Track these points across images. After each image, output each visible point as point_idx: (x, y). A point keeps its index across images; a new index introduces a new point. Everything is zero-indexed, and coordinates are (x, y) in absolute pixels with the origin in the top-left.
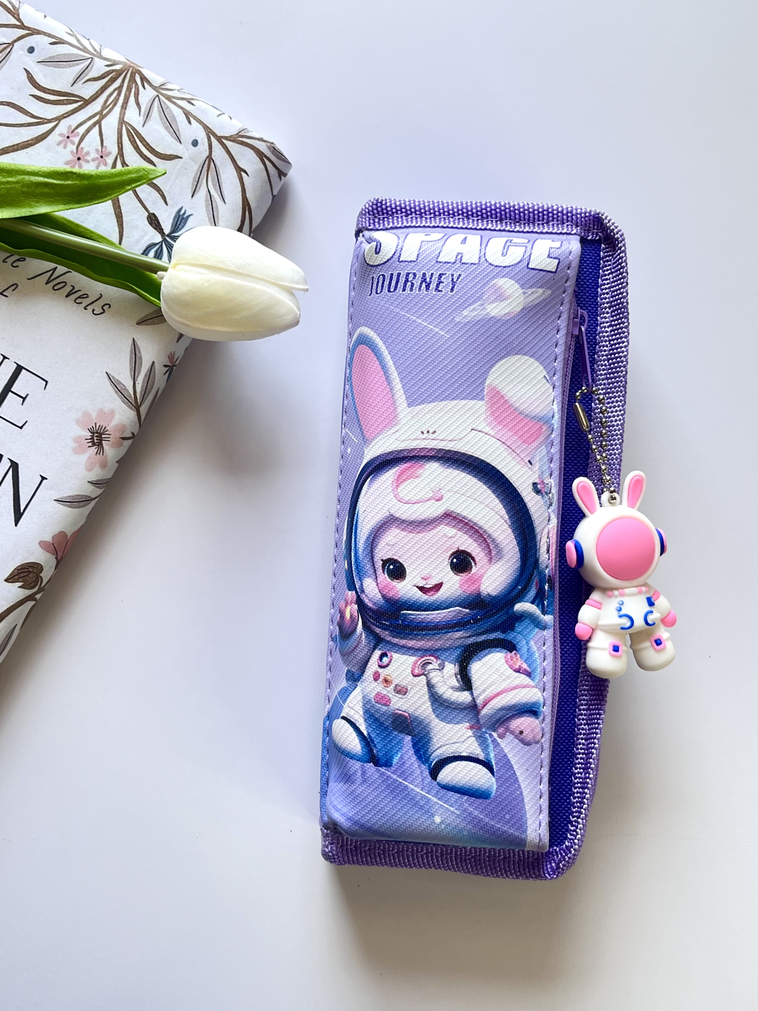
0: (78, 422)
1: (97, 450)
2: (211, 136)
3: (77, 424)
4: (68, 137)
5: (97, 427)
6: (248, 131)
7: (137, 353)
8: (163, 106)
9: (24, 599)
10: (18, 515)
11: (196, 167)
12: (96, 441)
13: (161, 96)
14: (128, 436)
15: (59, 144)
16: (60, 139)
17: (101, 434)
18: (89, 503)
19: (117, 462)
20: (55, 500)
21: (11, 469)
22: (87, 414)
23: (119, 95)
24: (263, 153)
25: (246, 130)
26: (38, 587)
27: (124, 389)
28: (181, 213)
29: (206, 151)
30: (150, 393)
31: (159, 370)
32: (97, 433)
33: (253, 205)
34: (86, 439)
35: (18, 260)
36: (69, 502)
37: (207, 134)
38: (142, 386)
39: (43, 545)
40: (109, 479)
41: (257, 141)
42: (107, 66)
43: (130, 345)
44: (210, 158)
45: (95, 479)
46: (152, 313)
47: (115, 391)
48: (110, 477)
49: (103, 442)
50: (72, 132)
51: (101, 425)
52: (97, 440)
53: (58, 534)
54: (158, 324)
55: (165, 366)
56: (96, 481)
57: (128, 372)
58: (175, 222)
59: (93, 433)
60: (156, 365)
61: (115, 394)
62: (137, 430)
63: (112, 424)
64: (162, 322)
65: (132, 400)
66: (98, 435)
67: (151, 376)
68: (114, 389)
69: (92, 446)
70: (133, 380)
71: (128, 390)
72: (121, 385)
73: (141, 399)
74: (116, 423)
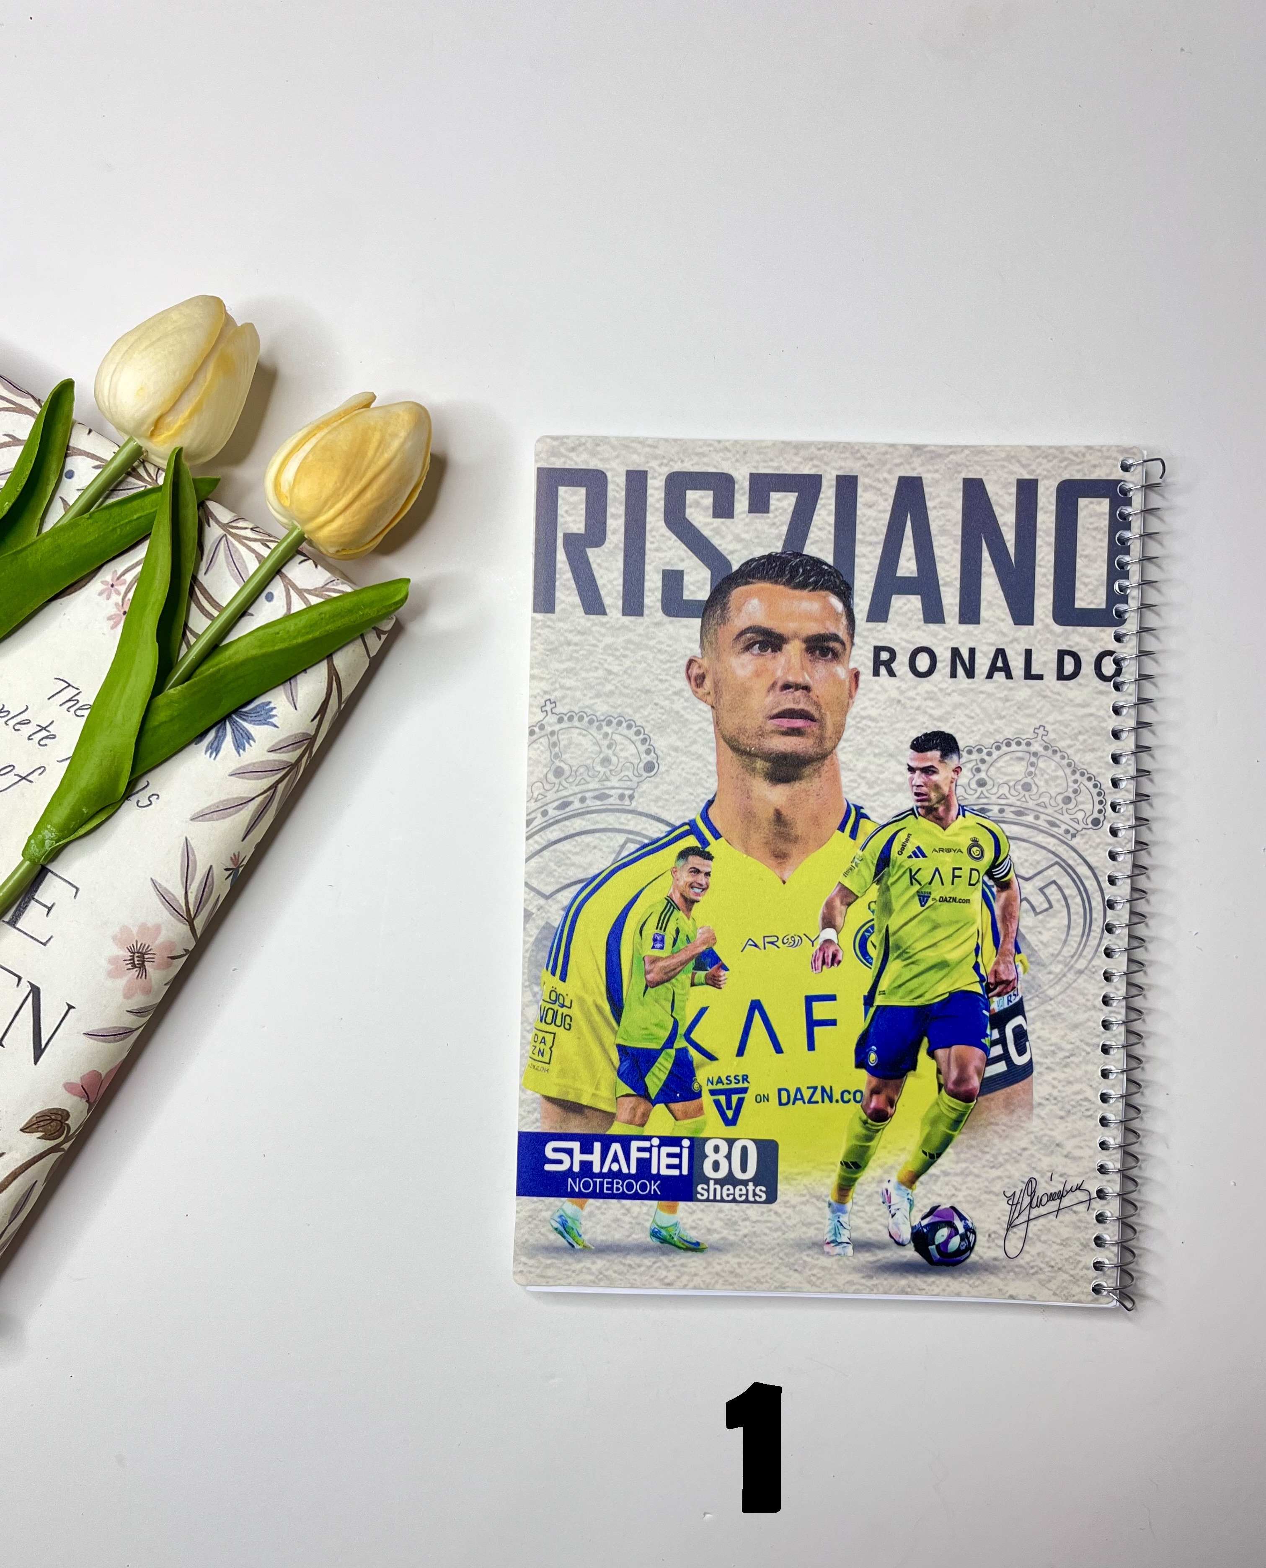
0: (115, 939)
1: (137, 973)
2: (291, 589)
3: (113, 941)
4: (112, 586)
5: (139, 946)
6: (337, 584)
7: (190, 855)
8: (231, 548)
9: (44, 1152)
10: (38, 1051)
12: (136, 963)
13: (229, 537)
14: (179, 954)
15: (100, 594)
16: (103, 587)
17: (143, 954)
18: (128, 1036)
19: (165, 984)
20: (84, 1034)
21: (31, 995)
22: (125, 930)
26: (63, 1136)
27: (172, 899)
29: (283, 607)
30: (207, 902)
31: (219, 874)
32: (138, 953)
33: (342, 675)
34: (125, 961)
35: (47, 737)
36: (103, 1036)
37: (284, 585)
38: (196, 896)
39: (69, 1087)
40: (155, 1004)
43: (183, 845)
45: (135, 1008)
46: (210, 807)
47: (162, 902)
48: (157, 1002)
49: (146, 963)
50: (118, 578)
51: (144, 943)
52: (138, 960)
53: (89, 1074)
54: (217, 820)
55: (227, 870)
57: (179, 879)
59: (134, 953)
60: (215, 869)
61: (161, 905)
62: (191, 946)
63: (158, 942)
64: (224, 818)
65: (183, 912)
66: (140, 954)
67: (208, 883)
68: (160, 899)
69: (132, 969)
70: (185, 888)
71: (178, 901)
72: (170, 895)
73: (196, 911)
74: (162, 940)
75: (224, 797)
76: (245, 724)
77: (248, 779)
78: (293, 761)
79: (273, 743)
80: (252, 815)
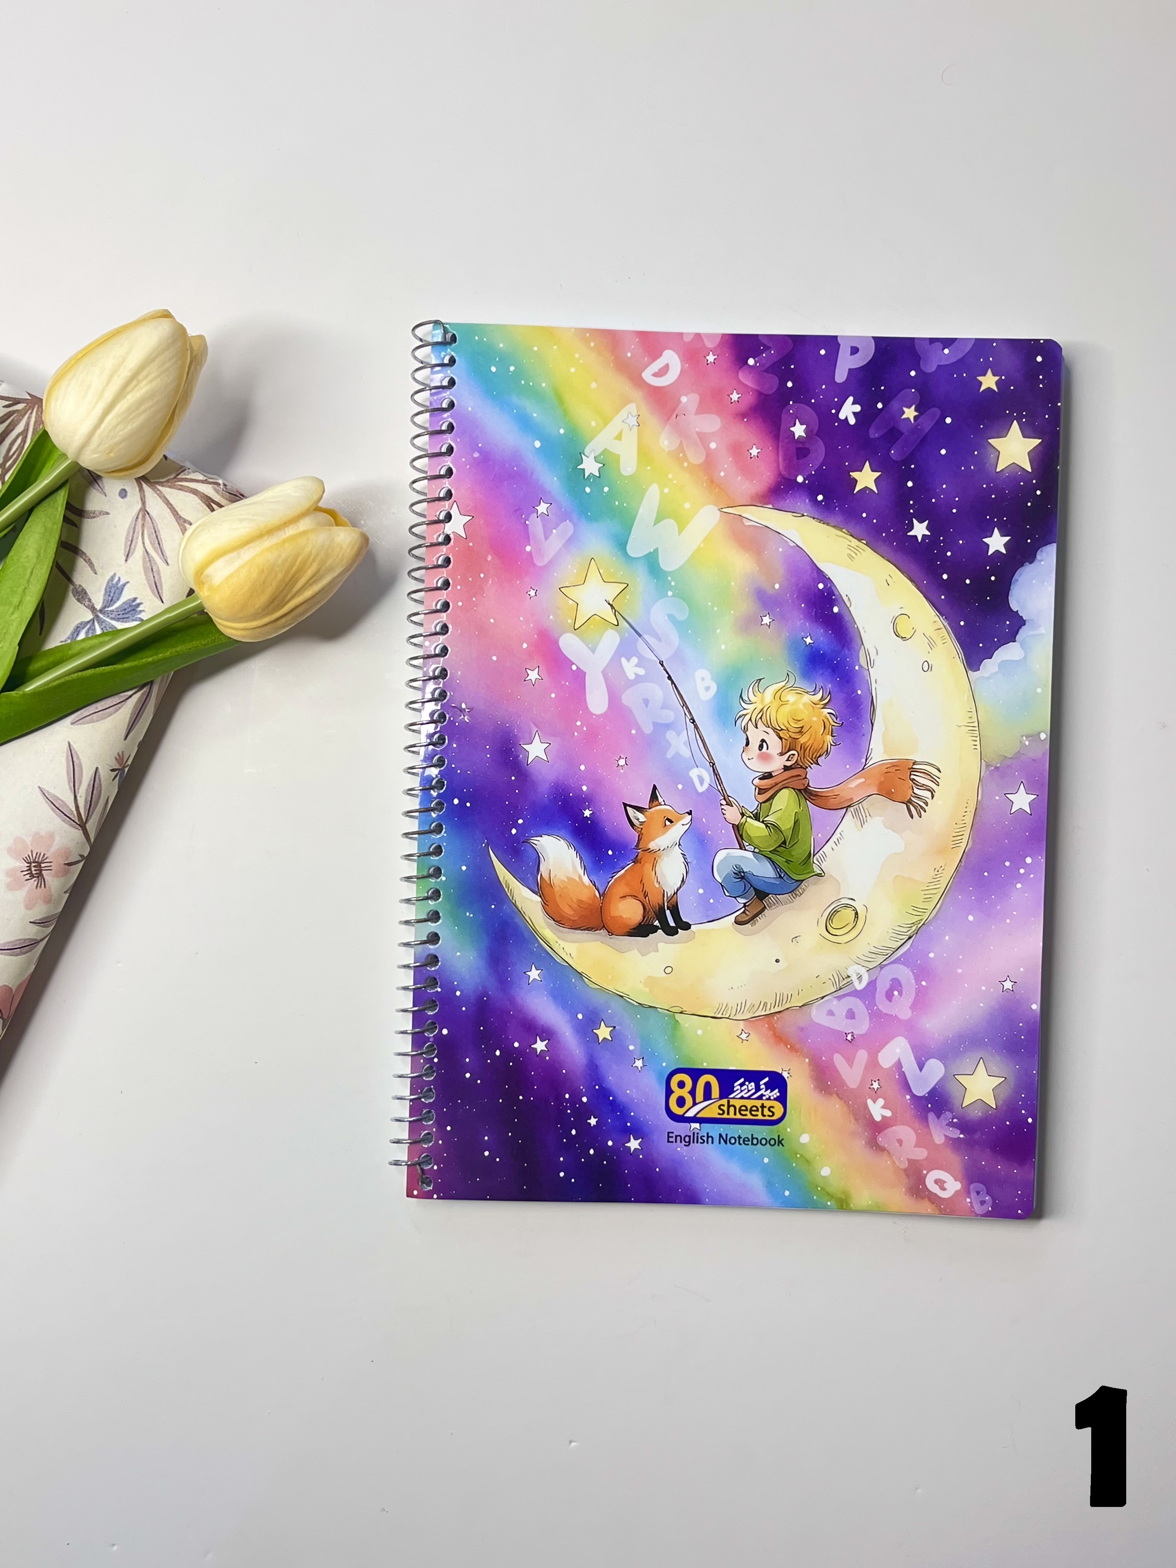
0: (9, 851)
1: (36, 882)
2: (143, 483)
3: (8, 853)
5: (34, 856)
6: (189, 473)
7: (75, 759)
11: (127, 524)
12: (34, 872)
14: (75, 860)
17: (39, 863)
18: (35, 947)
19: (65, 892)
22: (18, 840)
23: (24, 441)
24: (210, 498)
25: (185, 472)
27: (62, 805)
28: (114, 582)
29: (138, 502)
30: (97, 805)
31: (106, 775)
32: (34, 862)
34: (22, 871)
36: (8, 949)
37: (137, 481)
38: (86, 799)
40: (58, 913)
41: (200, 484)
42: (4, 407)
43: (66, 750)
45: (38, 918)
47: (53, 809)
48: (60, 910)
49: (43, 872)
51: (39, 852)
52: (35, 870)
54: (97, 721)
55: (113, 770)
56: (39, 920)
57: (66, 784)
58: (108, 594)
59: (30, 863)
60: (100, 770)
61: (52, 813)
62: (86, 852)
63: (53, 850)
64: (103, 719)
65: (75, 817)
66: (36, 864)
67: (96, 785)
68: (50, 806)
69: (31, 879)
70: (73, 794)
71: (68, 806)
72: (59, 801)
73: (86, 815)
74: (57, 847)
76: (114, 623)
80: (132, 713)
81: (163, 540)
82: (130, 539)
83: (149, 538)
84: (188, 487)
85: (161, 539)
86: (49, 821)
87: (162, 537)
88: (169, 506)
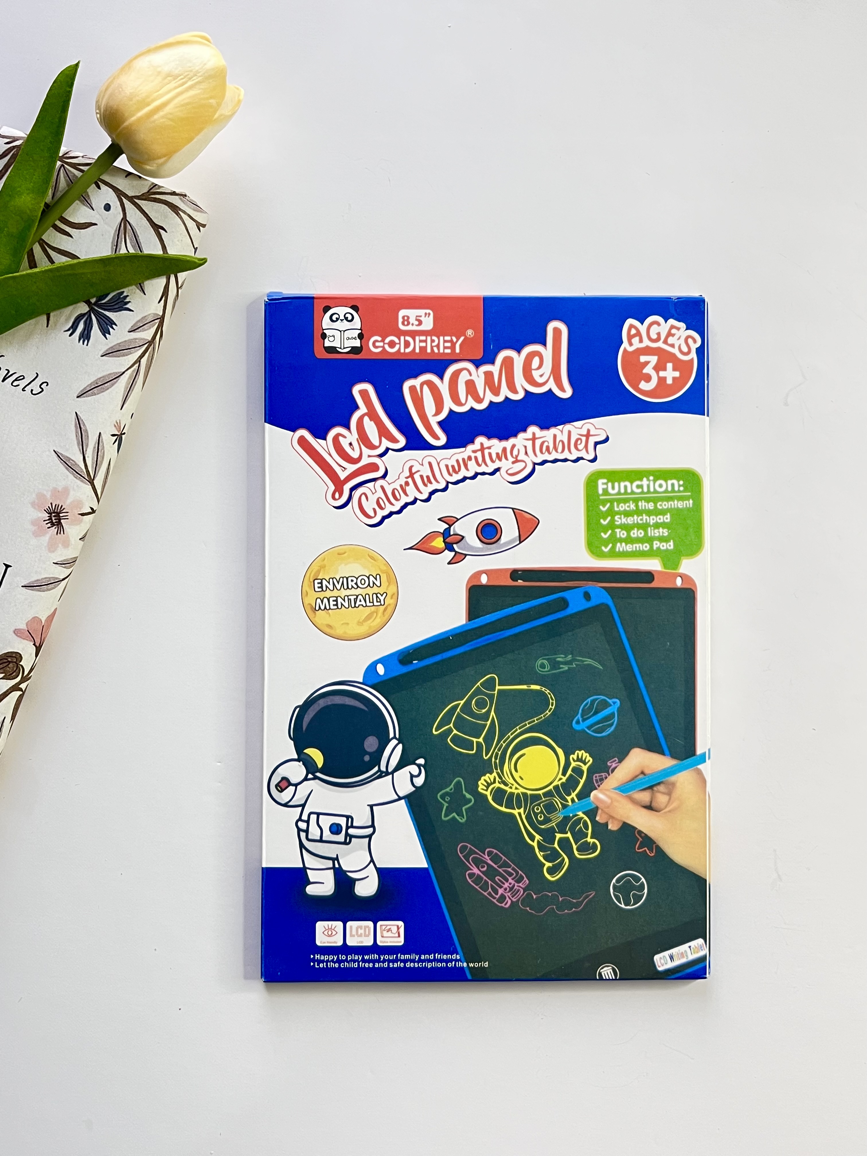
1: (57, 529)
2: (123, 198)
3: (33, 506)
5: (54, 507)
6: (159, 187)
7: (82, 426)
8: (69, 175)
9: (7, 690)
11: (111, 231)
12: (54, 521)
13: (66, 166)
14: (87, 511)
17: (58, 514)
18: (58, 585)
19: (80, 539)
20: (22, 586)
22: (41, 496)
24: (178, 207)
25: (157, 186)
26: (20, 676)
27: (73, 464)
29: (120, 213)
30: (101, 465)
31: (108, 441)
32: (54, 513)
34: (44, 521)
36: (37, 586)
37: (118, 196)
38: (93, 459)
39: (19, 632)
40: (75, 558)
41: (169, 196)
42: (5, 144)
43: (74, 419)
44: (124, 219)
46: (91, 384)
47: (66, 468)
49: (62, 521)
51: (57, 504)
52: (55, 519)
53: (31, 620)
54: (98, 394)
55: (113, 435)
56: (61, 561)
57: (76, 446)
59: (50, 513)
60: (103, 435)
61: (66, 471)
63: (69, 501)
64: (103, 392)
65: (85, 474)
66: (56, 514)
67: (100, 447)
68: (65, 466)
69: (52, 527)
70: (82, 455)
71: (78, 465)
72: (71, 461)
73: (94, 473)
74: (72, 500)
75: (100, 376)
76: (107, 313)
77: (116, 357)
78: (150, 339)
79: (132, 325)
80: (125, 387)
81: (142, 243)
82: (116, 244)
83: (131, 243)
84: (159, 198)
85: (140, 242)
86: (64, 477)
87: (141, 241)
88: (146, 215)
